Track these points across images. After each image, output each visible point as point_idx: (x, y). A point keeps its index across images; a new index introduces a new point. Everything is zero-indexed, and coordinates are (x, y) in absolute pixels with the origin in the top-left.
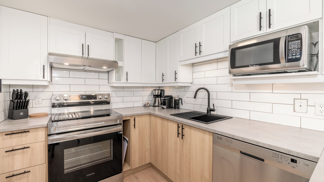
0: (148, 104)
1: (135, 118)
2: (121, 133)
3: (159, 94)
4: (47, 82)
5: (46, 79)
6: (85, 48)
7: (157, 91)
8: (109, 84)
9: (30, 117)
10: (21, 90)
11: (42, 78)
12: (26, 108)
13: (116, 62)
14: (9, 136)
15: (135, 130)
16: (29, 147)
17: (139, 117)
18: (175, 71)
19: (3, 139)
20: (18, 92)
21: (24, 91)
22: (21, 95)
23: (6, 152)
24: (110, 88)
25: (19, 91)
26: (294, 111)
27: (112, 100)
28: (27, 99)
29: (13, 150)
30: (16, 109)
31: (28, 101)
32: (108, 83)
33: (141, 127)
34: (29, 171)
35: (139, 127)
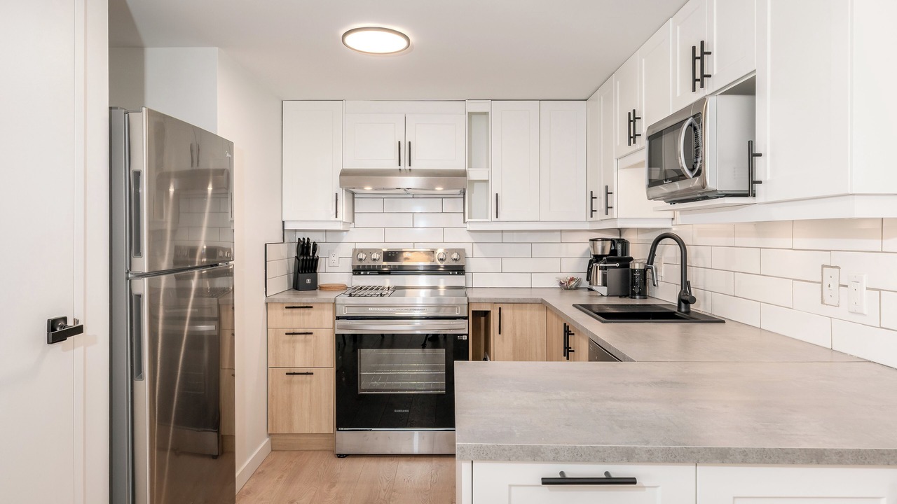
0: (572, 279)
1: (500, 309)
2: (465, 338)
3: (607, 252)
4: (342, 223)
5: (340, 218)
6: (405, 150)
7: (599, 244)
8: (465, 225)
9: (321, 288)
10: (308, 239)
11: (333, 218)
12: (315, 272)
13: (463, 174)
14: (289, 310)
15: (503, 340)
16: (311, 333)
17: (513, 309)
18: (607, 187)
19: (284, 314)
20: (304, 242)
21: (312, 241)
22: (308, 248)
23: (286, 334)
24: (467, 233)
25: (306, 241)
26: (822, 303)
27: (472, 265)
28: (316, 255)
29: (294, 334)
30: (302, 273)
31: (317, 260)
32: (464, 223)
33: (518, 333)
34: (312, 374)
35: (515, 335)
